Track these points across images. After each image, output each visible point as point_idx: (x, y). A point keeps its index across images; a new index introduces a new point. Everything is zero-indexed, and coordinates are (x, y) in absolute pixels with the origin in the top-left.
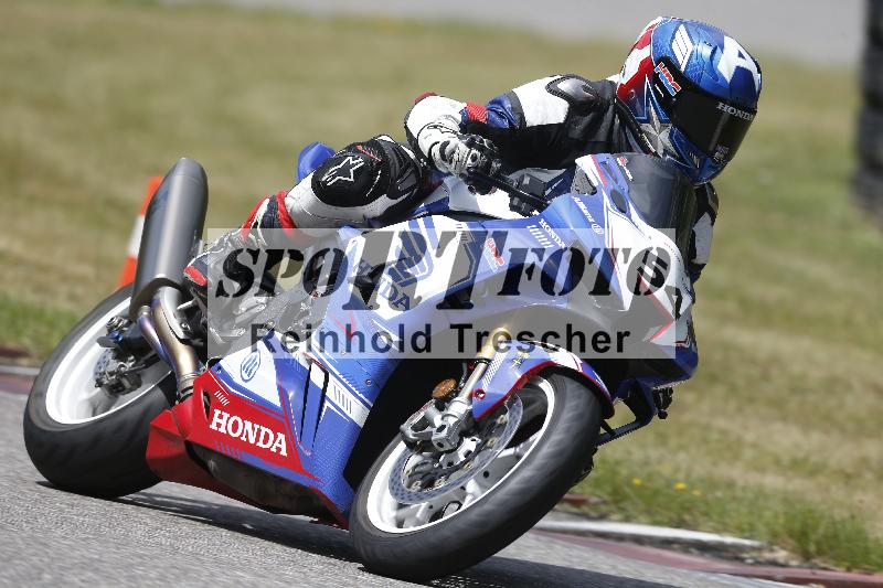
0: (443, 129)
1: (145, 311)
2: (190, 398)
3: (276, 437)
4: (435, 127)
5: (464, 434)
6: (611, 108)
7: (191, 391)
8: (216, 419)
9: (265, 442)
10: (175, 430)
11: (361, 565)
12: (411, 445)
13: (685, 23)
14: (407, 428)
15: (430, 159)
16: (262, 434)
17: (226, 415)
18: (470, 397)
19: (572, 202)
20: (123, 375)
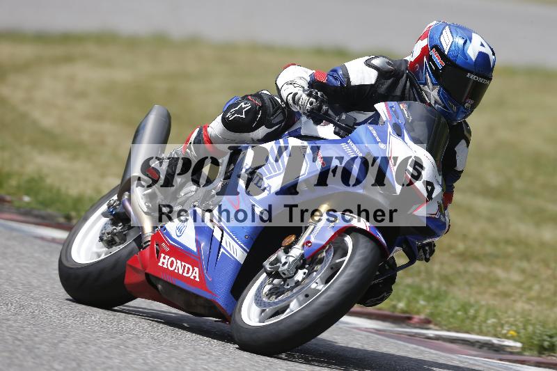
0: (295, 85)
1: (126, 196)
2: (148, 247)
3: (193, 270)
4: (291, 84)
5: (298, 268)
6: (405, 75)
7: (149, 243)
8: (162, 260)
9: (188, 273)
10: (140, 267)
11: (237, 346)
12: (269, 275)
13: (449, 25)
14: (267, 264)
15: (287, 103)
16: (186, 269)
17: (167, 257)
18: (303, 246)
19: (367, 129)
20: (115, 234)
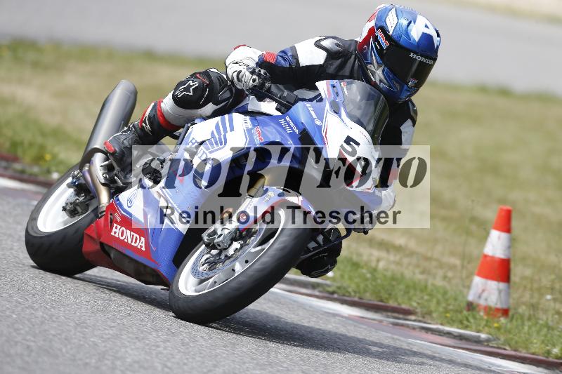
0: (241, 64)
1: (87, 168)
2: (103, 218)
3: (140, 239)
4: (237, 63)
5: (234, 239)
6: (353, 56)
7: (105, 213)
8: (114, 230)
9: (135, 242)
10: (95, 236)
12: (207, 245)
13: (395, 8)
14: (205, 237)
15: (232, 81)
16: (134, 238)
17: (119, 227)
19: (305, 105)
20: (77, 204)
